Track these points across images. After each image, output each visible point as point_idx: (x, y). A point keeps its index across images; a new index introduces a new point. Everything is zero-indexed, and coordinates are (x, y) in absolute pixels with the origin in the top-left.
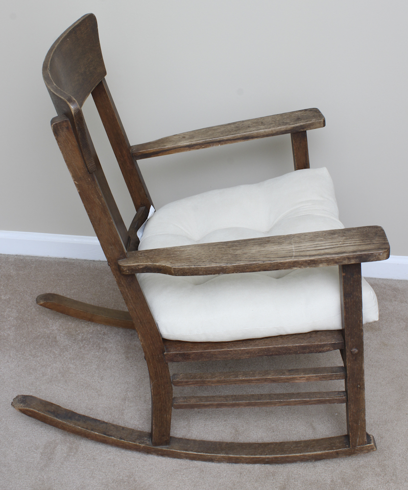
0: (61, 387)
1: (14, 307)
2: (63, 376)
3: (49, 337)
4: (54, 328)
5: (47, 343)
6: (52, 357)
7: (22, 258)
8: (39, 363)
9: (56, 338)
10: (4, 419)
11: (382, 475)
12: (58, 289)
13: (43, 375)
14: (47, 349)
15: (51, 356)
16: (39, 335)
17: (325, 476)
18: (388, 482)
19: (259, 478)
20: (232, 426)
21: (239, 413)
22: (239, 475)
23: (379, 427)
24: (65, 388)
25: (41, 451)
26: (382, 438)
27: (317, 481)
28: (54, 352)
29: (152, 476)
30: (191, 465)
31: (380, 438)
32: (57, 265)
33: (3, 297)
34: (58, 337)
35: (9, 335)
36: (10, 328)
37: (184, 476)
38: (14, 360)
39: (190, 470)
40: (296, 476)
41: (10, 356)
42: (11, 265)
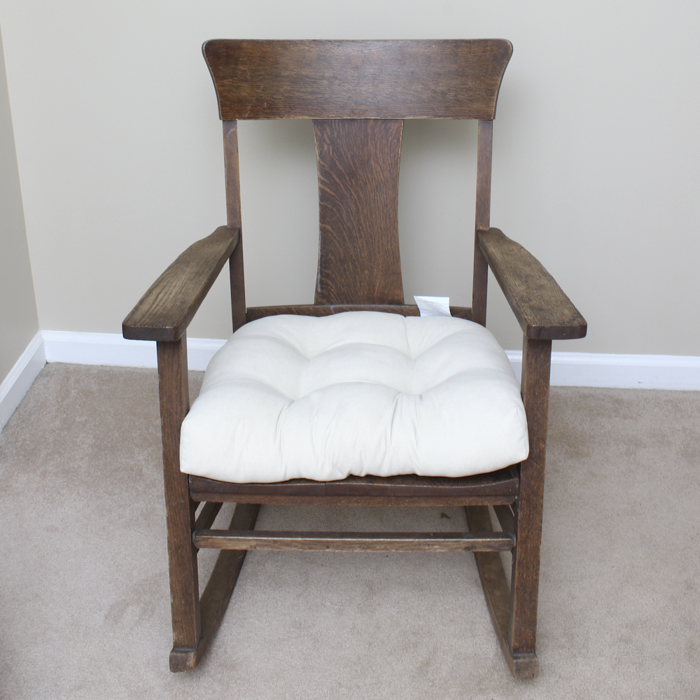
0: (142, 533)
1: (90, 431)
2: (146, 519)
3: (132, 470)
4: (141, 457)
5: (129, 477)
6: (134, 494)
7: (108, 369)
8: (116, 503)
9: (141, 470)
10: (61, 573)
11: (567, 647)
12: (152, 408)
13: (119, 518)
14: (128, 484)
15: (132, 494)
16: (120, 467)
17: (487, 648)
18: (575, 656)
19: (395, 650)
20: (365, 583)
21: (377, 567)
22: (368, 646)
23: (571, 584)
24: (146, 533)
25: (106, 613)
26: (574, 598)
27: (475, 654)
28: (137, 488)
29: (249, 646)
30: (302, 633)
31: (570, 598)
32: (153, 378)
33: (78, 419)
34: (144, 470)
35: (80, 467)
36: (82, 458)
37: (293, 647)
38: (83, 498)
39: (301, 639)
40: (447, 648)
41: (79, 493)
42: (93, 378)
